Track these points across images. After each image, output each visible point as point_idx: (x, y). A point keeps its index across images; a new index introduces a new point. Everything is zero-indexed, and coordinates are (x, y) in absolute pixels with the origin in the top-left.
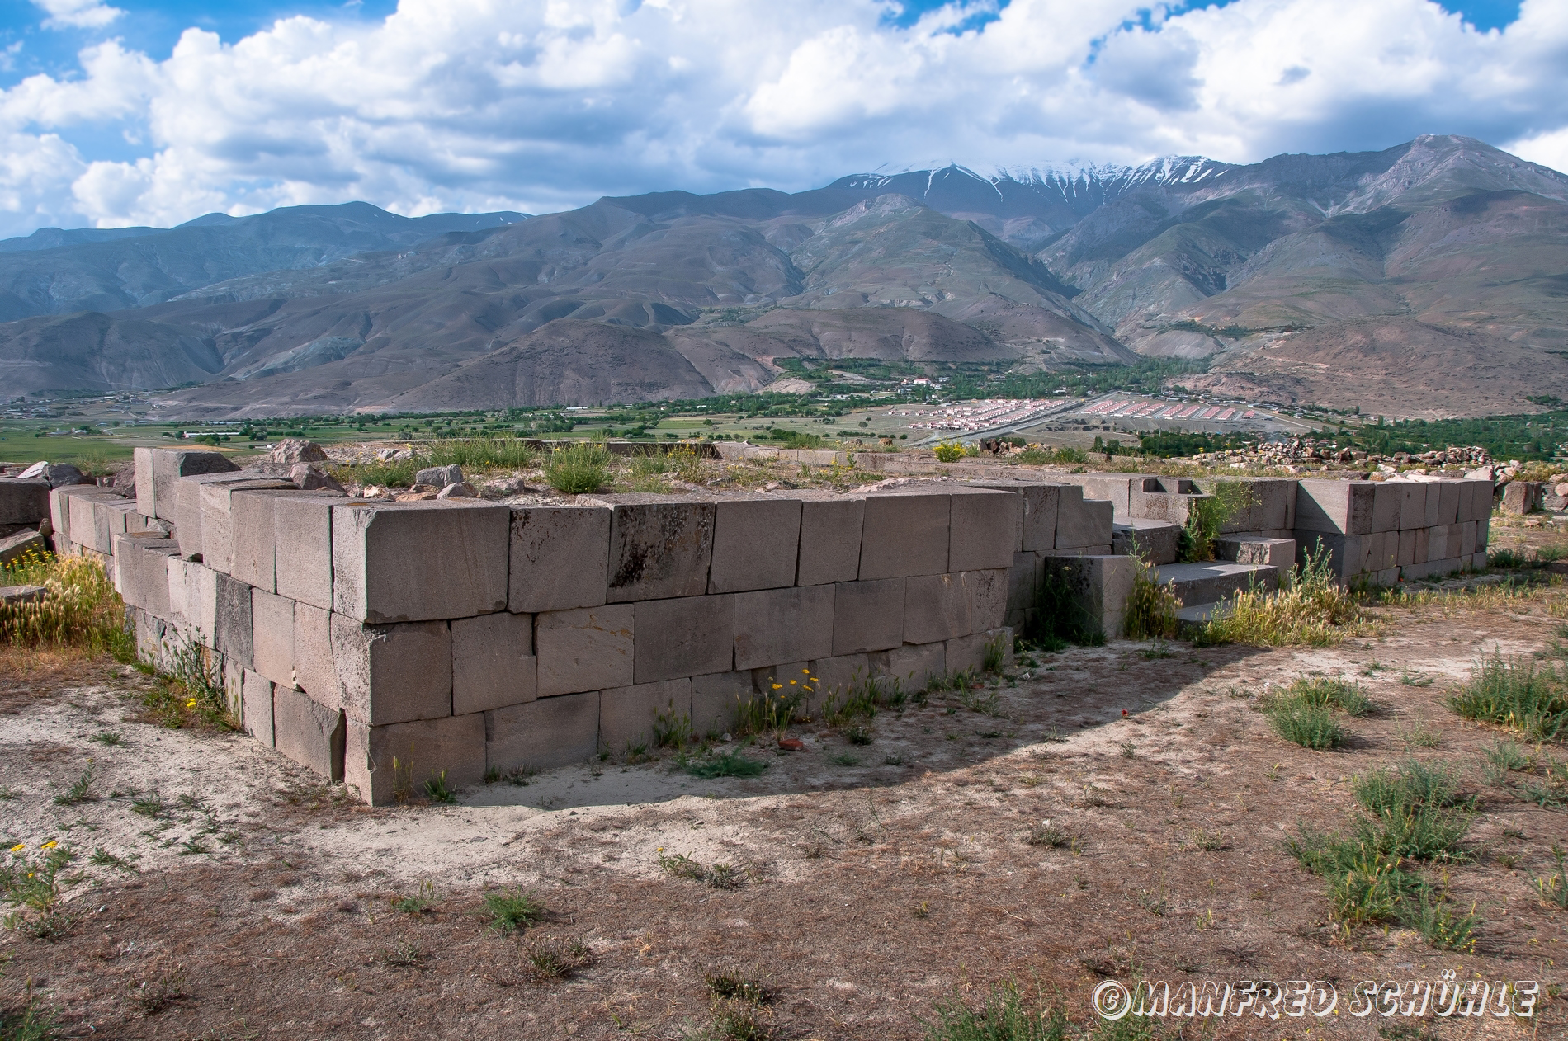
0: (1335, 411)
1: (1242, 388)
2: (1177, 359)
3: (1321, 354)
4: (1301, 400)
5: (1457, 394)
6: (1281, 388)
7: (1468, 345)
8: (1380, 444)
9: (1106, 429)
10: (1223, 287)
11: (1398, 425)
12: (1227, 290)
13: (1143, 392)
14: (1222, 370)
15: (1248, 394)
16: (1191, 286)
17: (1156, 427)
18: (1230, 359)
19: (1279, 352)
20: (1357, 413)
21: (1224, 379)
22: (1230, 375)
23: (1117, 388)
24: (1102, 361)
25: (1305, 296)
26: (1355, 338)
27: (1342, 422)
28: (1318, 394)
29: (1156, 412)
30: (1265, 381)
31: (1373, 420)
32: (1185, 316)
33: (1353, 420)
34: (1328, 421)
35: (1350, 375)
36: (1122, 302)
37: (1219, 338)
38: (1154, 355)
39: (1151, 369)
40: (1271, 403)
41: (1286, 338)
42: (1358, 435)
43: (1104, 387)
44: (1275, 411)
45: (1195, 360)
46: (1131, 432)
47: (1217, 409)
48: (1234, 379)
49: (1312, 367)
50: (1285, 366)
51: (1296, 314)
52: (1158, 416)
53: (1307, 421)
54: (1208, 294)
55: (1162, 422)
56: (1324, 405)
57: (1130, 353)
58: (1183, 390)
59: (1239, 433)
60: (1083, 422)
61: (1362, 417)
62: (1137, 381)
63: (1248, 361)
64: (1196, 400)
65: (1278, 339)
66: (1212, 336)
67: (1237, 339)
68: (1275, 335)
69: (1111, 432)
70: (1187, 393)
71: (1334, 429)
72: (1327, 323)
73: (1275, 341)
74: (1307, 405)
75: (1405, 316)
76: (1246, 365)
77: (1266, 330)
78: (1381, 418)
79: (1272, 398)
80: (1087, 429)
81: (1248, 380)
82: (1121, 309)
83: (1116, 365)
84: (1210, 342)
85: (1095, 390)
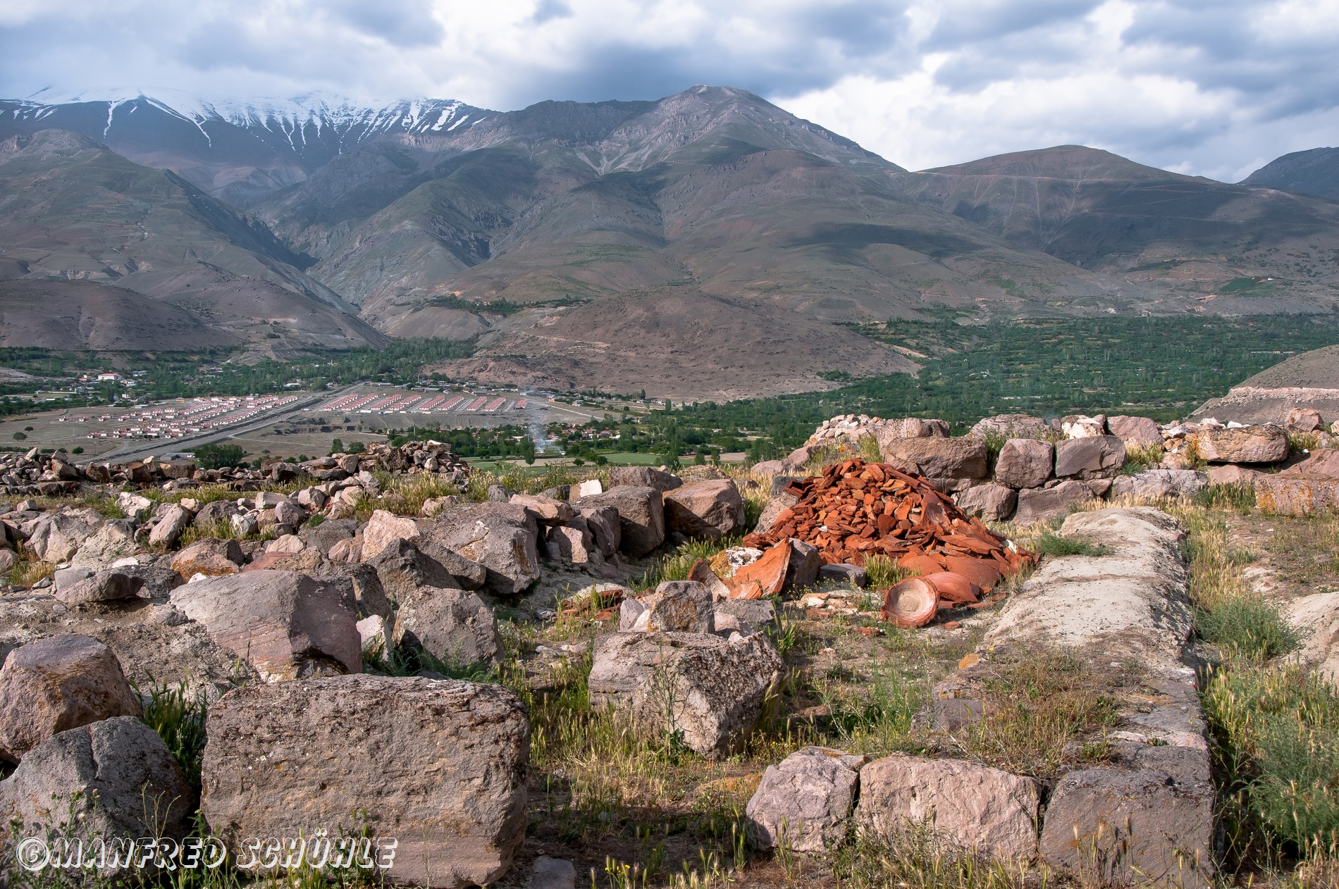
0: (620, 396)
1: (513, 373)
2: (437, 342)
3: (600, 331)
4: (580, 384)
5: (748, 372)
6: (558, 371)
7: (755, 317)
8: (667, 431)
9: (351, 428)
10: (486, 255)
11: (687, 409)
12: (491, 259)
13: (395, 382)
14: (490, 353)
15: (520, 380)
16: (449, 254)
17: (411, 424)
18: (498, 340)
19: (553, 330)
20: (643, 397)
21: (492, 364)
22: (498, 359)
23: (363, 379)
24: (344, 346)
25: (579, 264)
26: (636, 312)
27: (627, 409)
28: (599, 377)
29: (412, 405)
30: (539, 364)
31: (660, 405)
32: (443, 290)
33: (638, 406)
34: (611, 408)
35: (633, 354)
36: (368, 274)
37: (485, 315)
38: (408, 338)
39: (406, 354)
40: (547, 390)
41: (560, 314)
42: (644, 422)
43: (346, 378)
44: (552, 398)
45: (457, 342)
46: (380, 432)
47: (483, 399)
48: (503, 363)
49: (591, 346)
50: (560, 346)
51: (570, 286)
52: (414, 411)
53: (588, 409)
54: (470, 263)
55: (419, 417)
56: (607, 390)
57: (378, 335)
58: (444, 378)
59: (509, 427)
60: (321, 421)
61: (648, 402)
62: (389, 370)
63: (518, 341)
64: (460, 389)
65: (552, 315)
66: (476, 313)
67: (505, 316)
68: (548, 310)
69: (356, 432)
70: (449, 381)
71: (618, 417)
72: (605, 296)
73: (548, 317)
74: (587, 390)
75: (690, 286)
76: (516, 346)
77: (538, 305)
78: (668, 403)
79: (548, 384)
80: (326, 430)
81: (519, 363)
82: (367, 282)
83: (363, 350)
84: (474, 319)
85: (337, 381)
